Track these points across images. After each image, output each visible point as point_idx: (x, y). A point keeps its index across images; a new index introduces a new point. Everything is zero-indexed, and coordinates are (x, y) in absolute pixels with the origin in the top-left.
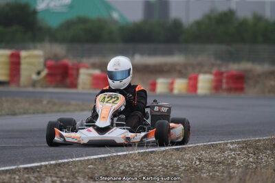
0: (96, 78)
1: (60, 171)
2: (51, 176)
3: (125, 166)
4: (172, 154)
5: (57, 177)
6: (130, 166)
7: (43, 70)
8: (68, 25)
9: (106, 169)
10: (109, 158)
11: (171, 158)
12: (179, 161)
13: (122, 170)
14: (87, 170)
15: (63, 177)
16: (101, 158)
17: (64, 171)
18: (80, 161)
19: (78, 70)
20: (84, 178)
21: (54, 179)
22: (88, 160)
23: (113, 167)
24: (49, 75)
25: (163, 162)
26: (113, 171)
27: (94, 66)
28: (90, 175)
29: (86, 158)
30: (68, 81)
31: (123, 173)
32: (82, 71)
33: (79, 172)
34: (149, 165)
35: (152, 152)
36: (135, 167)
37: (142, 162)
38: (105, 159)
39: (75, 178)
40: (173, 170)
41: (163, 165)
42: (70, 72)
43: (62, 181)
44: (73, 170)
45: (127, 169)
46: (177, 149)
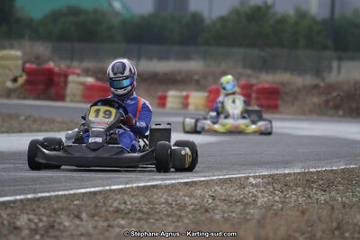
0: (89, 88)
1: (39, 207)
2: (27, 214)
3: (120, 203)
4: (179, 190)
5: (35, 215)
6: (125, 203)
7: (21, 76)
8: (55, 17)
9: (96, 206)
10: (100, 192)
11: (178, 194)
12: (187, 199)
13: (116, 208)
14: (72, 207)
15: (42, 215)
16: (90, 192)
17: (44, 208)
18: (65, 195)
19: (66, 76)
20: (68, 216)
21: (32, 217)
22: (74, 195)
23: (105, 204)
24: (28, 82)
25: (167, 200)
26: (104, 209)
27: (87, 72)
28: (76, 213)
29: (72, 192)
30: (53, 91)
31: (117, 211)
32: (71, 78)
33: (62, 209)
34: (150, 202)
35: (154, 186)
36: (132, 204)
37: (141, 199)
38: (95, 193)
39: (58, 216)
40: (179, 209)
41: (167, 202)
42: (56, 79)
43: (41, 220)
44: (55, 206)
45: (123, 207)
46: (186, 184)
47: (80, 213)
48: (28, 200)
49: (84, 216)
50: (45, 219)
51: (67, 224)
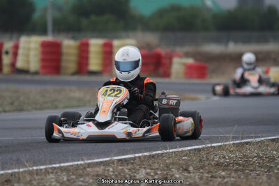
0: (189, 67)
1: (154, 163)
2: (145, 168)
3: (220, 158)
4: (267, 145)
5: (152, 169)
6: (224, 157)
8: (161, 13)
9: (201, 161)
10: (203, 149)
11: (267, 149)
12: (275, 152)
13: (217, 161)
14: (181, 162)
15: (157, 169)
16: (195, 149)
17: (158, 163)
18: (174, 152)
19: (170, 59)
20: (178, 169)
21: (148, 171)
22: (182, 151)
23: (208, 159)
25: (258, 154)
26: (207, 162)
27: (187, 55)
28: (184, 167)
29: (180, 150)
30: (161, 70)
31: (218, 164)
32: (176, 60)
33: (173, 164)
34: (245, 156)
35: (247, 143)
36: (230, 158)
37: (237, 154)
38: (199, 150)
39: (170, 170)
40: (268, 162)
41: (258, 156)
42: (164, 61)
43: (156, 174)
44: (167, 161)
45: (222, 161)
46: (273, 140)
47: (188, 166)
48: (145, 156)
49: (191, 169)
50: (159, 172)
51: (178, 176)
